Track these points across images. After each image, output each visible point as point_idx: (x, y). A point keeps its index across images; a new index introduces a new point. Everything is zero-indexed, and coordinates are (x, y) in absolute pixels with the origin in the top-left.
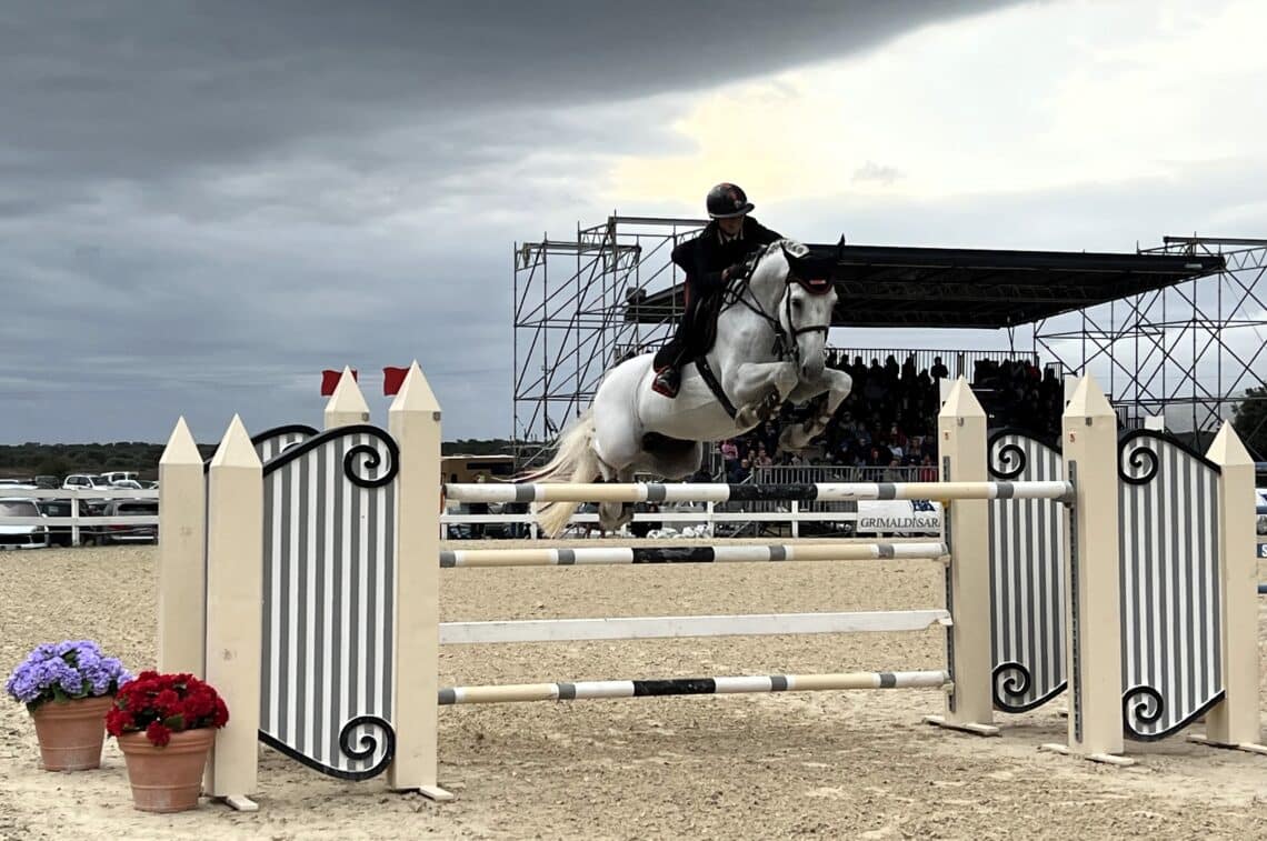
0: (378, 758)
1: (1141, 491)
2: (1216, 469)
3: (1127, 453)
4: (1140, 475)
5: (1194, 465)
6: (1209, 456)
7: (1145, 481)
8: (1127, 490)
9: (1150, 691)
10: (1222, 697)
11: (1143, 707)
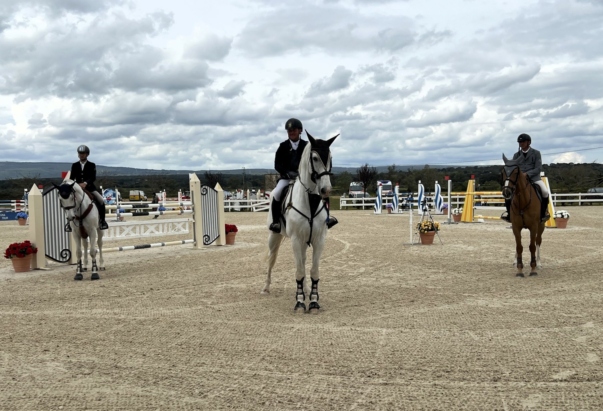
0: (68, 258)
1: (204, 196)
2: (217, 192)
3: (202, 189)
4: (204, 193)
5: (213, 191)
6: (215, 189)
7: (205, 194)
8: (202, 196)
9: (207, 235)
10: (219, 236)
11: (206, 239)
